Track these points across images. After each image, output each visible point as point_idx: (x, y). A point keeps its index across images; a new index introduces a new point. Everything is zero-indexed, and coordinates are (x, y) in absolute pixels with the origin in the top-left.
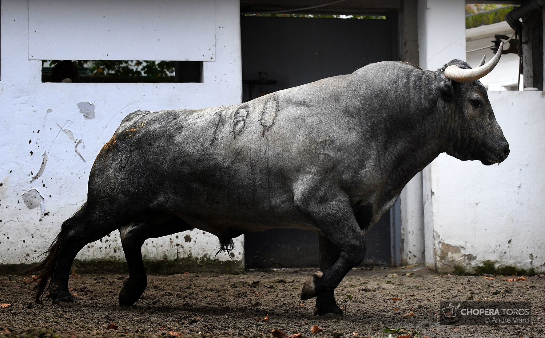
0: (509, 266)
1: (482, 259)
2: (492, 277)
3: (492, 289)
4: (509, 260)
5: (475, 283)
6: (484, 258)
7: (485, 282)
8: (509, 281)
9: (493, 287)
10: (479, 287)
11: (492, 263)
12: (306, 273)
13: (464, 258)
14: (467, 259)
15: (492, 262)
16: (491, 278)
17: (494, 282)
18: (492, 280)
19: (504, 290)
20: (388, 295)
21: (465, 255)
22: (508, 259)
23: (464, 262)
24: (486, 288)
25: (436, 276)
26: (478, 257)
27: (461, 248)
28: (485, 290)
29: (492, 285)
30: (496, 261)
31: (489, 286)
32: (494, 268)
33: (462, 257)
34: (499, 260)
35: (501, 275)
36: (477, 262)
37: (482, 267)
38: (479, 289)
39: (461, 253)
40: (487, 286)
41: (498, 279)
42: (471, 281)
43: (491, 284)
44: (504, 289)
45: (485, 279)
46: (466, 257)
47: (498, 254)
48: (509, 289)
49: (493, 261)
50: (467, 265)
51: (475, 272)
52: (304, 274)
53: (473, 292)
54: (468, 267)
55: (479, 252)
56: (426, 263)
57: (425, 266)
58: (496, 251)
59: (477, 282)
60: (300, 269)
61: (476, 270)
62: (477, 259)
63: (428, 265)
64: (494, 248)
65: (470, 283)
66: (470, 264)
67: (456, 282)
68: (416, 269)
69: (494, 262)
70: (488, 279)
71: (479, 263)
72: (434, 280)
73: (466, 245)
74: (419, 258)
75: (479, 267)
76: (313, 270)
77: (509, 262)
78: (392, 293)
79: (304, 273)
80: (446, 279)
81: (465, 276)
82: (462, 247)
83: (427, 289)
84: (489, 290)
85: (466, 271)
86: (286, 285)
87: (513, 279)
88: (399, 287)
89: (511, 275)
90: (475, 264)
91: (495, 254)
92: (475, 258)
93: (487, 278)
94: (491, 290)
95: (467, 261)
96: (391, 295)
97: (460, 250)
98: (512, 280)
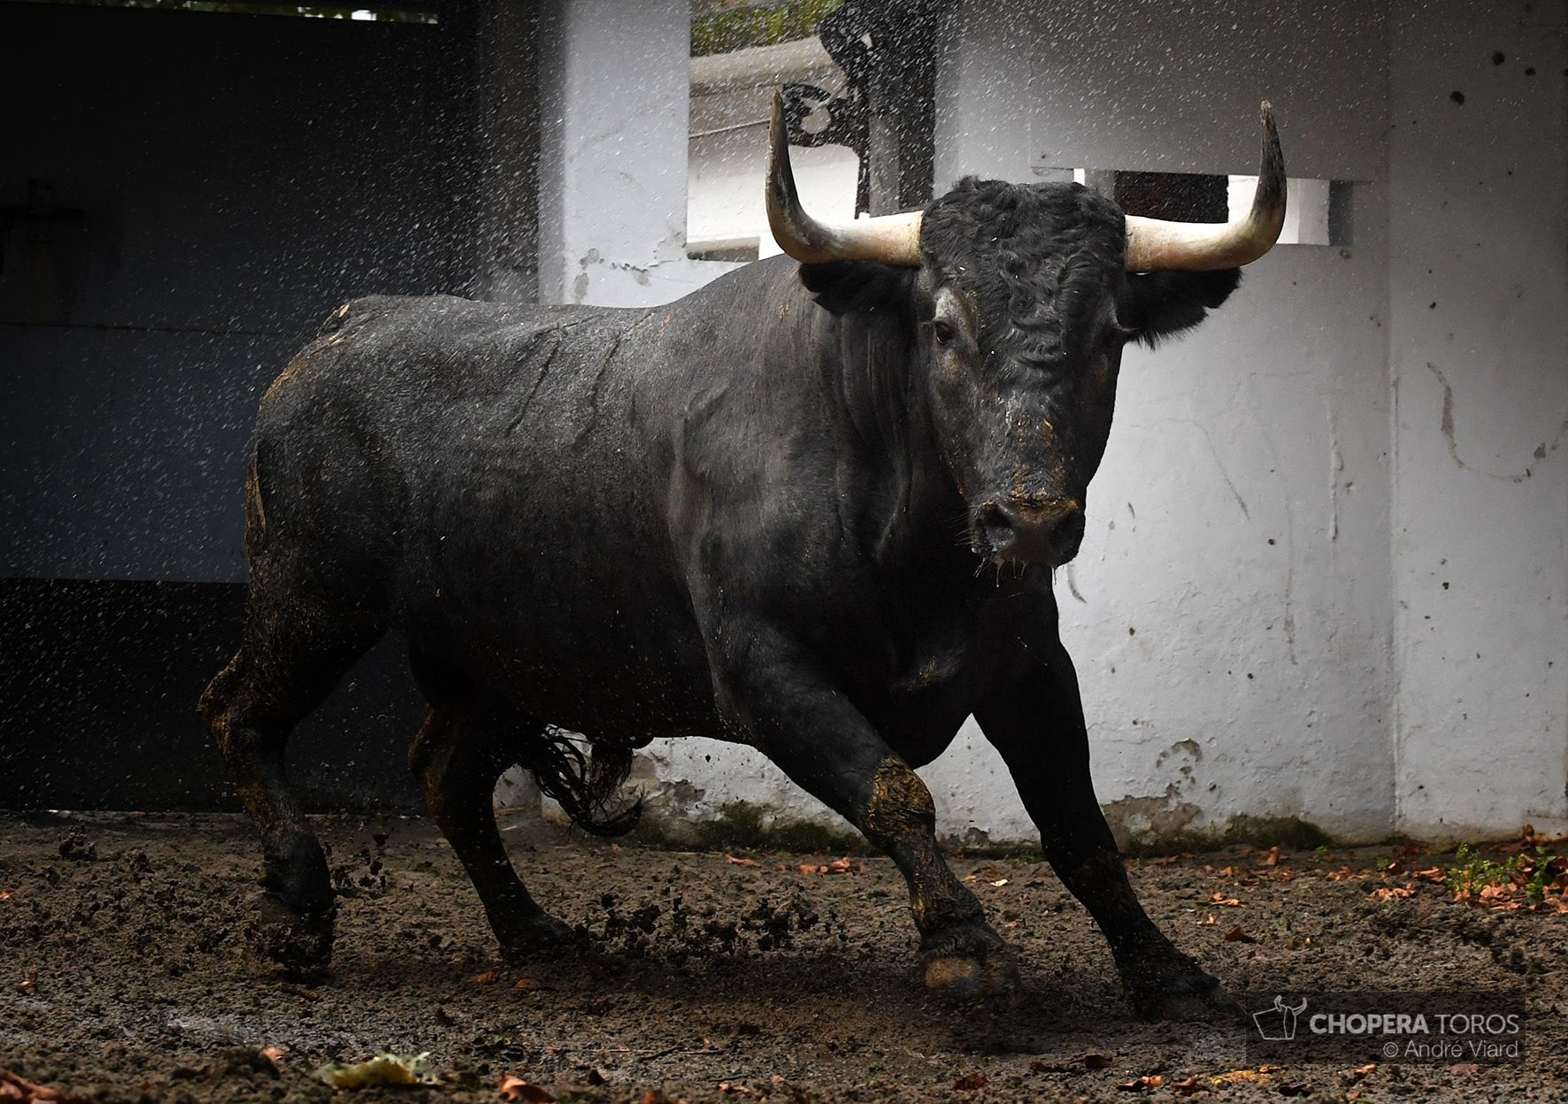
0: (808, 822)
1: (722, 799)
2: (752, 858)
3: (749, 898)
4: (806, 804)
5: (697, 877)
6: (727, 793)
7: (727, 875)
8: (806, 873)
9: (752, 892)
10: (710, 891)
11: (753, 812)
12: (162, 826)
13: (665, 794)
14: (674, 798)
15: (753, 808)
16: (748, 861)
17: (758, 874)
18: (751, 867)
19: (785, 903)
20: (418, 911)
21: (668, 785)
22: (805, 800)
23: (666, 804)
24: (730, 896)
25: (572, 850)
26: (708, 792)
27: (654, 762)
28: (726, 902)
29: (750, 887)
30: (767, 806)
31: (740, 889)
32: (756, 829)
33: (659, 789)
34: (776, 804)
35: (779, 849)
36: (705, 807)
37: (720, 823)
38: (708, 897)
39: (654, 776)
40: (732, 891)
41: (770, 865)
42: (686, 868)
43: (748, 881)
44: (786, 900)
45: (730, 863)
46: (672, 791)
47: (774, 785)
48: (804, 901)
49: (757, 805)
50: (673, 814)
51: (698, 840)
52: (154, 830)
53: (689, 908)
54: (676, 824)
55: (711, 776)
56: (544, 808)
57: (540, 816)
58: (766, 774)
59: (702, 875)
60: (143, 813)
61: (700, 833)
62: (705, 799)
63: (548, 811)
64: (759, 765)
65: (678, 878)
66: (683, 813)
67: (636, 874)
68: (511, 824)
69: (759, 808)
70: (739, 864)
71: (712, 810)
72: (566, 864)
73: (671, 751)
74: (520, 790)
75: (713, 822)
76: (183, 817)
77: (808, 809)
78: (430, 905)
79: (152, 825)
80: (605, 861)
81: (667, 850)
82: (660, 760)
83: (542, 893)
84: (739, 903)
85: (671, 836)
86: (97, 867)
87: (816, 867)
88: (453, 884)
89: (810, 851)
90: (699, 813)
91: (764, 785)
92: (698, 794)
93: (735, 860)
94: (745, 904)
95: (674, 803)
96: (429, 910)
97: (652, 769)
98: (812, 868)
